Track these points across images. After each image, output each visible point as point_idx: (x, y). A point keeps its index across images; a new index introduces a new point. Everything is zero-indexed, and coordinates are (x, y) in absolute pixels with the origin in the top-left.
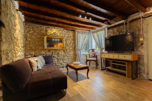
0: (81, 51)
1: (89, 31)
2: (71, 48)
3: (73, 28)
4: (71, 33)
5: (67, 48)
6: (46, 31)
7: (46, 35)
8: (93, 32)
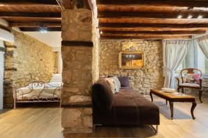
0: (174, 72)
1: (190, 37)
2: (155, 68)
3: (158, 37)
4: (155, 46)
5: (149, 67)
6: (121, 46)
7: (121, 50)
8: (199, 39)
